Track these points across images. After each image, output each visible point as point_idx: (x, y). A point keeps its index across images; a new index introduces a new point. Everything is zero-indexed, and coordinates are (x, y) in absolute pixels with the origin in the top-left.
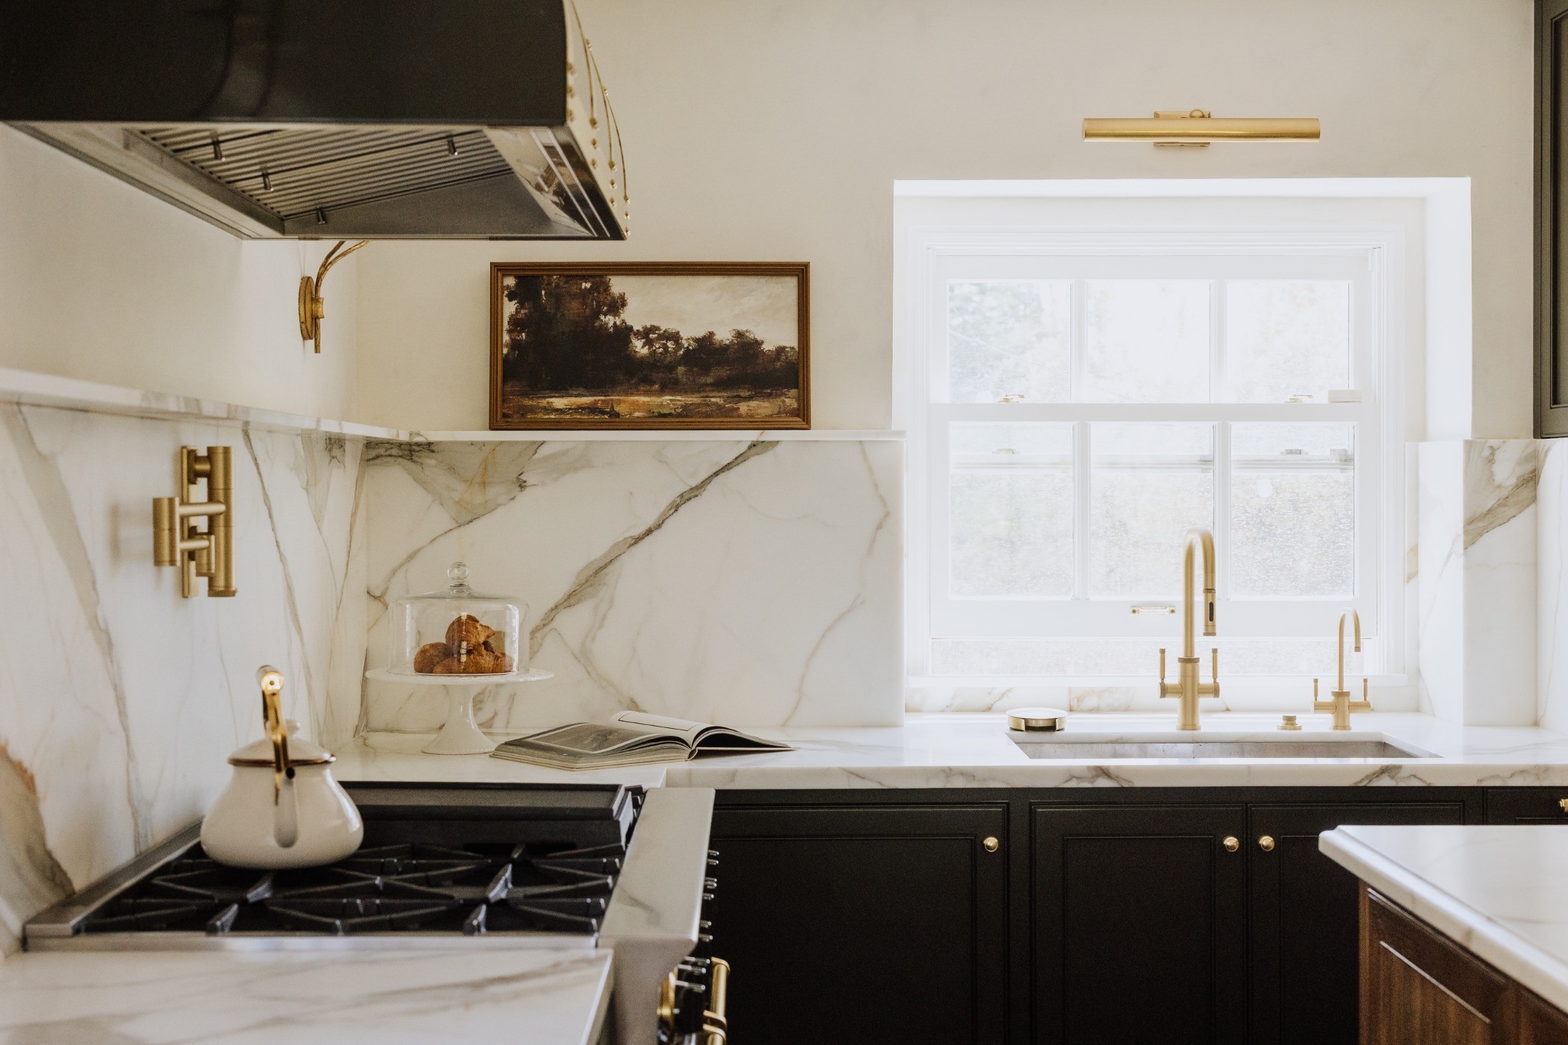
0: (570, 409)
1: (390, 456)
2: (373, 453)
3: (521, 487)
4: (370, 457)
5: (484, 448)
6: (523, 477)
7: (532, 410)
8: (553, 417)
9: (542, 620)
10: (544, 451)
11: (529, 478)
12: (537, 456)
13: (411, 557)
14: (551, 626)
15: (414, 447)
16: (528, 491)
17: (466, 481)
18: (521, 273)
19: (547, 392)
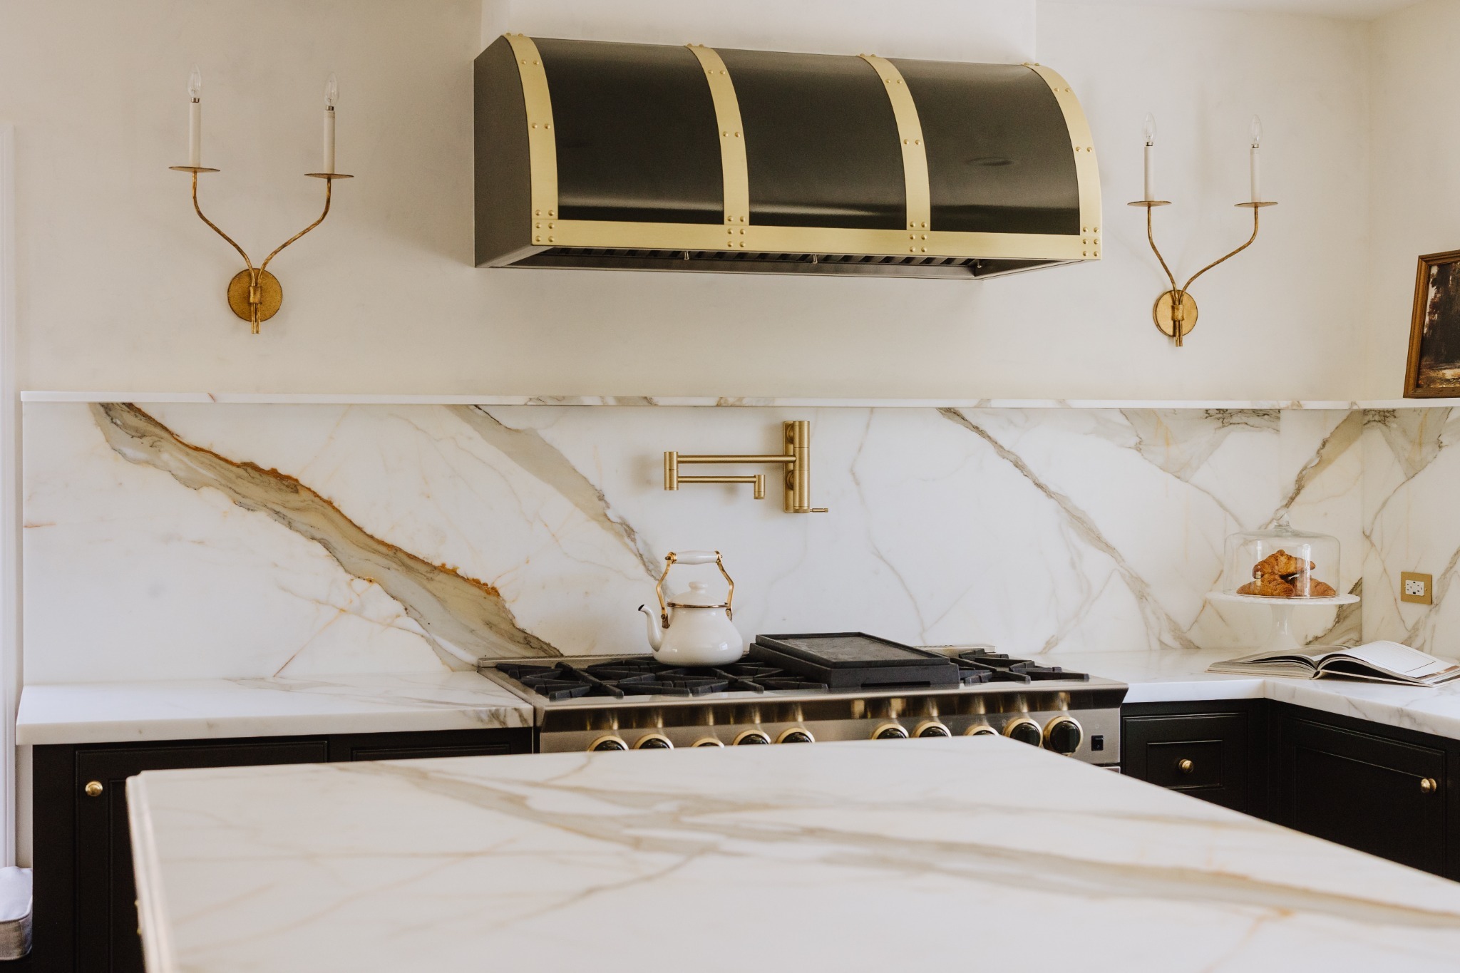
0: (1454, 379)
1: (1374, 421)
2: (1367, 419)
3: (1440, 447)
4: (1366, 422)
5: (1420, 414)
6: (1440, 438)
7: (1433, 380)
8: (1444, 386)
9: (1451, 563)
10: (1453, 415)
11: (1444, 439)
12: (1449, 420)
13: (1384, 504)
14: (1454, 569)
15: (1387, 414)
16: (1443, 449)
17: (1411, 442)
18: (1440, 262)
19: (1443, 365)
